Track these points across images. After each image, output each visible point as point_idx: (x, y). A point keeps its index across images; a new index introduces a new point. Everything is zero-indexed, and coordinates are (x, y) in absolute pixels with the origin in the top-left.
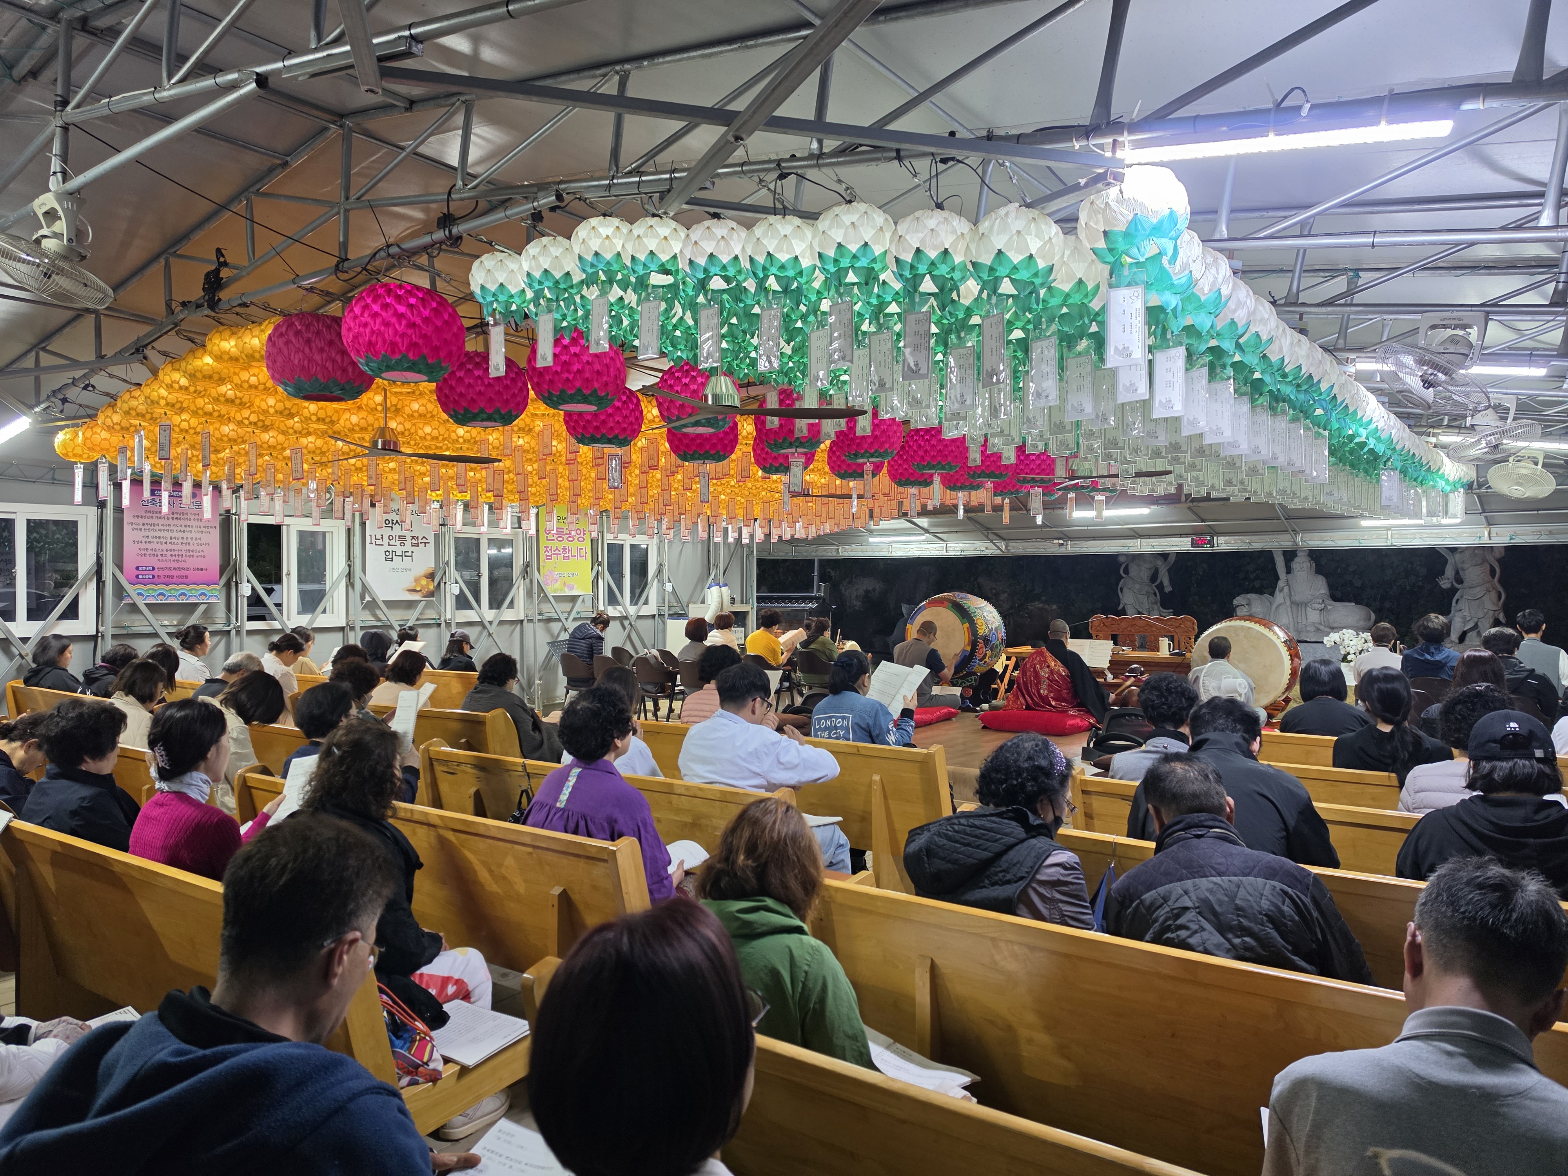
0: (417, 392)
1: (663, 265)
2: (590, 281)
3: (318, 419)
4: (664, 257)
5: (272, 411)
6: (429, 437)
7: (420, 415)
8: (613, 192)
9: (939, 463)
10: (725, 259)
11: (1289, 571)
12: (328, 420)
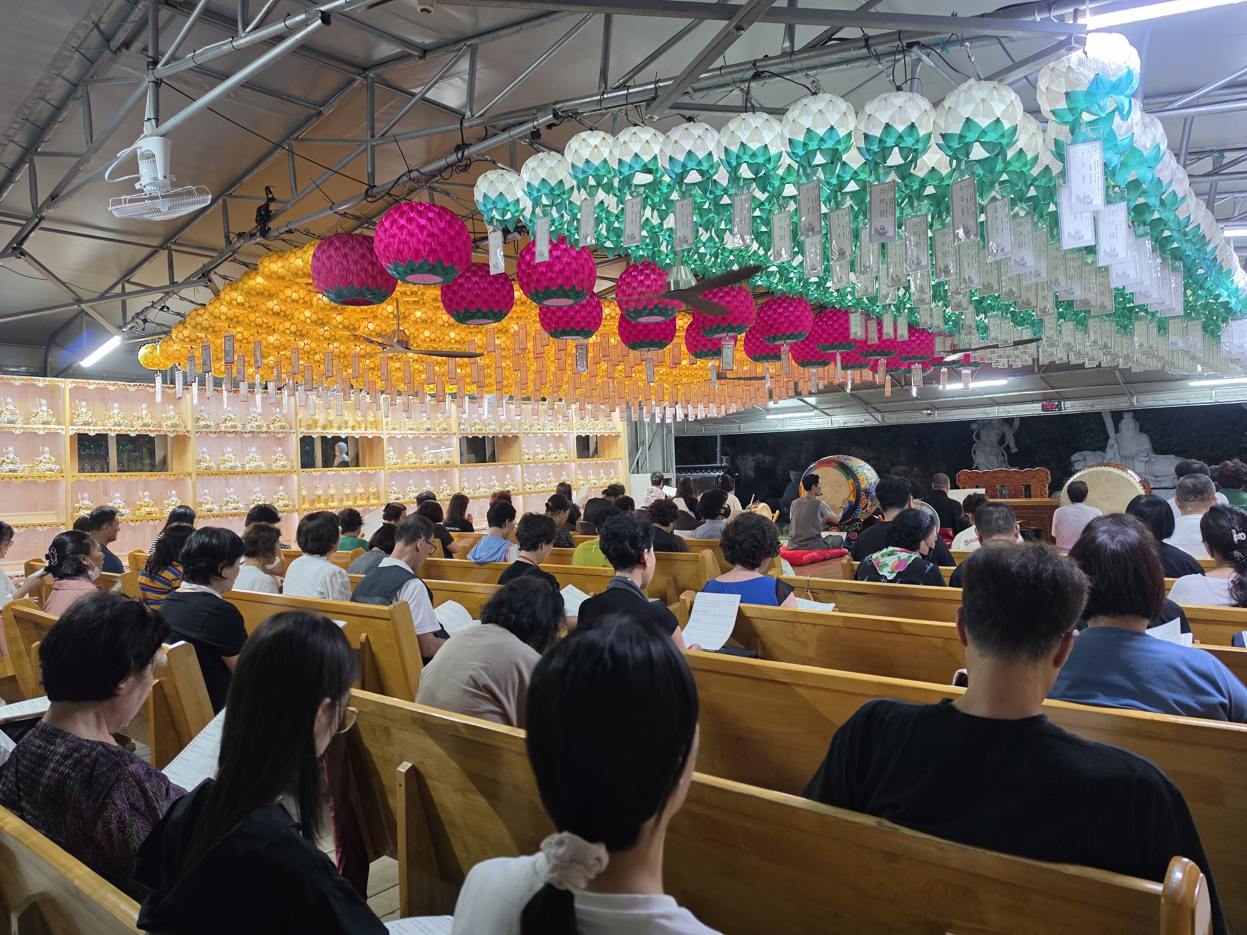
0: (421, 302)
1: (645, 165)
2: (582, 184)
3: (344, 327)
4: (646, 158)
5: (308, 321)
6: (428, 340)
7: (423, 321)
8: (604, 105)
9: (841, 344)
10: (701, 155)
11: (1117, 430)
12: (351, 327)
